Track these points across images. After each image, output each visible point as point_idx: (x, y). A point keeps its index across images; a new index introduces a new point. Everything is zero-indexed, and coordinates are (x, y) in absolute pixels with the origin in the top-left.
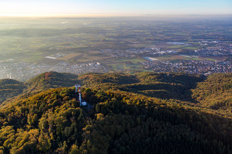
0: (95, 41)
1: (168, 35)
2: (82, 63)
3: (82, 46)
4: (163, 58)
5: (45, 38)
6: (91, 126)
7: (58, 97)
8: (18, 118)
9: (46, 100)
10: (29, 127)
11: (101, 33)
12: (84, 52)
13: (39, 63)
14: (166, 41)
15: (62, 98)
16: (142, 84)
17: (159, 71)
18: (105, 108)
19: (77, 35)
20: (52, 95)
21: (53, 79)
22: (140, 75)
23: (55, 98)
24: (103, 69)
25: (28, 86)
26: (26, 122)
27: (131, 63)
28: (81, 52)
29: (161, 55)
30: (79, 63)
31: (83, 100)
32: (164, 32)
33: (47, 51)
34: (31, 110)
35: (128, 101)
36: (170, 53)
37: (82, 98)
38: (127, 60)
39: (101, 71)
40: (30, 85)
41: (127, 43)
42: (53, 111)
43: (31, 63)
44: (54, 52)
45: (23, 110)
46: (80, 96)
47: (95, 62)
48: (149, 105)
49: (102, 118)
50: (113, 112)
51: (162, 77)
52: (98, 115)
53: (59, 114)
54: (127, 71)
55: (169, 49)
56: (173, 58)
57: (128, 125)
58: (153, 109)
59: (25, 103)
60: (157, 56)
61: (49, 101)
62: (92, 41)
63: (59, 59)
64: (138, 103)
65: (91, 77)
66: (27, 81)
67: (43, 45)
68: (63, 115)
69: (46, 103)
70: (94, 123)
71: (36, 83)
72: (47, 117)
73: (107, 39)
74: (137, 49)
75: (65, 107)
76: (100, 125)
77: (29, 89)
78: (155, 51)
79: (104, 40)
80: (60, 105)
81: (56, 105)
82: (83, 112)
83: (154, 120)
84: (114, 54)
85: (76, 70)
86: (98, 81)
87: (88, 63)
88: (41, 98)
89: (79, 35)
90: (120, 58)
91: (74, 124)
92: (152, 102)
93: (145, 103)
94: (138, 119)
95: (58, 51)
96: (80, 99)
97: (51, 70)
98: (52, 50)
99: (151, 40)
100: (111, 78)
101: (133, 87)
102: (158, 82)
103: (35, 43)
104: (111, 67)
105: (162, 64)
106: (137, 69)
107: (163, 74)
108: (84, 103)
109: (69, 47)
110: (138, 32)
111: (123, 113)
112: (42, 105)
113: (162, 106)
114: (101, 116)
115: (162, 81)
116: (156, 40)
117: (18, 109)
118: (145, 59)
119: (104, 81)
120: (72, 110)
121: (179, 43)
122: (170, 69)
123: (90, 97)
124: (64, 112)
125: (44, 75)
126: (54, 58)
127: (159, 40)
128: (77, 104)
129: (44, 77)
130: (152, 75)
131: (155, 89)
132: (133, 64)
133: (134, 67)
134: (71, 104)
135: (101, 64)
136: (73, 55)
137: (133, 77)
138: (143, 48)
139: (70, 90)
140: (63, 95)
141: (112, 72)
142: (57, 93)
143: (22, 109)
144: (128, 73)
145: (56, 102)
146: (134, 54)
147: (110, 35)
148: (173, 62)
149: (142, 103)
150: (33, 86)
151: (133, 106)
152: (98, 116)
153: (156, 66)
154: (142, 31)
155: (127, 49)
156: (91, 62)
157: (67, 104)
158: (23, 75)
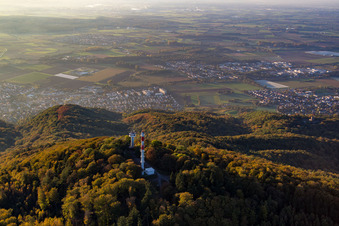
0: (155, 44)
1: (309, 37)
2: (130, 88)
3: (128, 53)
4: (297, 84)
5: (54, 36)
6: (169, 217)
7: (98, 156)
8: (17, 194)
9: (73, 161)
10: (41, 213)
11: (167, 28)
12: (133, 67)
13: (43, 86)
14: (305, 47)
15: (106, 158)
16: (257, 136)
17: (290, 111)
18: (196, 182)
19: (118, 32)
20: (85, 151)
21: (74, 119)
22: (249, 119)
23: (91, 157)
24: (172, 102)
25: (24, 133)
26: (33, 203)
27: (229, 93)
28: (127, 66)
29: (294, 78)
30: (123, 89)
31: (148, 163)
32: (300, 28)
33: (58, 62)
34: (44, 179)
35: (240, 170)
36: (314, 75)
37: (145, 159)
38: (222, 86)
39: (169, 107)
40: (28, 130)
41: (222, 50)
42: (89, 183)
43: (28, 86)
44: (71, 64)
45: (29, 180)
46: (142, 156)
47: (155, 87)
48: (285, 180)
49: (190, 203)
50: (213, 191)
51: (297, 123)
52: (182, 195)
53: (101, 191)
54: (223, 108)
55: (312, 66)
56: (320, 84)
57: (245, 218)
58: (293, 189)
59: (28, 165)
60: (285, 78)
61: (78, 163)
62: (149, 44)
63: (82, 79)
64: (261, 175)
65: (150, 118)
66: (21, 121)
67: (52, 50)
68: (111, 192)
69: (73, 167)
70: (175, 211)
71: (40, 127)
72: (78, 196)
73: (180, 41)
74: (242, 63)
75: (114, 175)
76: (187, 216)
77: (27, 139)
78: (280, 68)
79: (175, 44)
80: (102, 171)
81: (93, 171)
82: (151, 189)
83: (297, 211)
84: (195, 73)
85: (115, 102)
86: (165, 127)
87: (140, 89)
88: (62, 156)
89: (122, 31)
90: (207, 81)
91: (134, 211)
92: (290, 175)
93: (275, 175)
94: (264, 208)
95: (79, 62)
96: (142, 161)
97: (65, 101)
98: (69, 61)
99: (271, 45)
100: (191, 122)
101: (238, 142)
102: (290, 135)
103: (36, 46)
104: (188, 99)
105: (296, 96)
106: (242, 106)
107: (299, 118)
108: (150, 171)
109: (102, 56)
110: (244, 29)
111: (233, 194)
112: (65, 172)
113: (312, 182)
114: (187, 199)
115: (299, 132)
116: (283, 45)
117: (17, 176)
118: (259, 85)
119: (178, 128)
120: (128, 183)
121: (332, 54)
122: (314, 108)
123: (161, 157)
124: (113, 186)
125: (55, 111)
126: (73, 78)
127: (290, 46)
128: (137, 172)
129: (56, 115)
130: (276, 117)
131: (285, 148)
132: (233, 94)
133: (236, 102)
134: (124, 171)
135: (168, 93)
136: (110, 72)
137: (236, 121)
138: (255, 62)
139: (120, 141)
140: (107, 152)
141: (191, 109)
142: (93, 146)
143: (26, 176)
144: (225, 113)
145: (93, 167)
146: (236, 73)
147: (185, 31)
148: (320, 92)
149: (268, 174)
150: (34, 134)
151: (252, 180)
152: (183, 197)
153: (282, 100)
154: (253, 26)
155: (221, 63)
156: (146, 88)
157: (116, 170)
158: (11, 110)
